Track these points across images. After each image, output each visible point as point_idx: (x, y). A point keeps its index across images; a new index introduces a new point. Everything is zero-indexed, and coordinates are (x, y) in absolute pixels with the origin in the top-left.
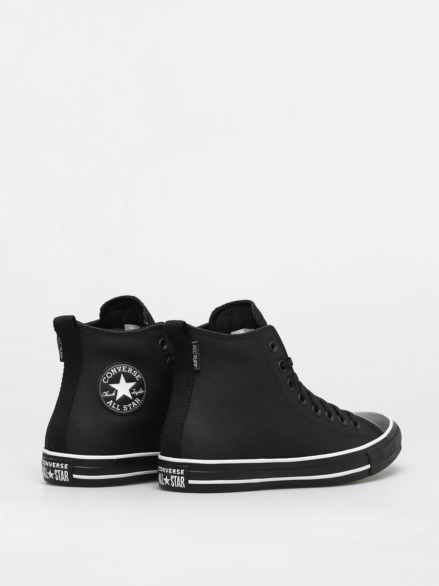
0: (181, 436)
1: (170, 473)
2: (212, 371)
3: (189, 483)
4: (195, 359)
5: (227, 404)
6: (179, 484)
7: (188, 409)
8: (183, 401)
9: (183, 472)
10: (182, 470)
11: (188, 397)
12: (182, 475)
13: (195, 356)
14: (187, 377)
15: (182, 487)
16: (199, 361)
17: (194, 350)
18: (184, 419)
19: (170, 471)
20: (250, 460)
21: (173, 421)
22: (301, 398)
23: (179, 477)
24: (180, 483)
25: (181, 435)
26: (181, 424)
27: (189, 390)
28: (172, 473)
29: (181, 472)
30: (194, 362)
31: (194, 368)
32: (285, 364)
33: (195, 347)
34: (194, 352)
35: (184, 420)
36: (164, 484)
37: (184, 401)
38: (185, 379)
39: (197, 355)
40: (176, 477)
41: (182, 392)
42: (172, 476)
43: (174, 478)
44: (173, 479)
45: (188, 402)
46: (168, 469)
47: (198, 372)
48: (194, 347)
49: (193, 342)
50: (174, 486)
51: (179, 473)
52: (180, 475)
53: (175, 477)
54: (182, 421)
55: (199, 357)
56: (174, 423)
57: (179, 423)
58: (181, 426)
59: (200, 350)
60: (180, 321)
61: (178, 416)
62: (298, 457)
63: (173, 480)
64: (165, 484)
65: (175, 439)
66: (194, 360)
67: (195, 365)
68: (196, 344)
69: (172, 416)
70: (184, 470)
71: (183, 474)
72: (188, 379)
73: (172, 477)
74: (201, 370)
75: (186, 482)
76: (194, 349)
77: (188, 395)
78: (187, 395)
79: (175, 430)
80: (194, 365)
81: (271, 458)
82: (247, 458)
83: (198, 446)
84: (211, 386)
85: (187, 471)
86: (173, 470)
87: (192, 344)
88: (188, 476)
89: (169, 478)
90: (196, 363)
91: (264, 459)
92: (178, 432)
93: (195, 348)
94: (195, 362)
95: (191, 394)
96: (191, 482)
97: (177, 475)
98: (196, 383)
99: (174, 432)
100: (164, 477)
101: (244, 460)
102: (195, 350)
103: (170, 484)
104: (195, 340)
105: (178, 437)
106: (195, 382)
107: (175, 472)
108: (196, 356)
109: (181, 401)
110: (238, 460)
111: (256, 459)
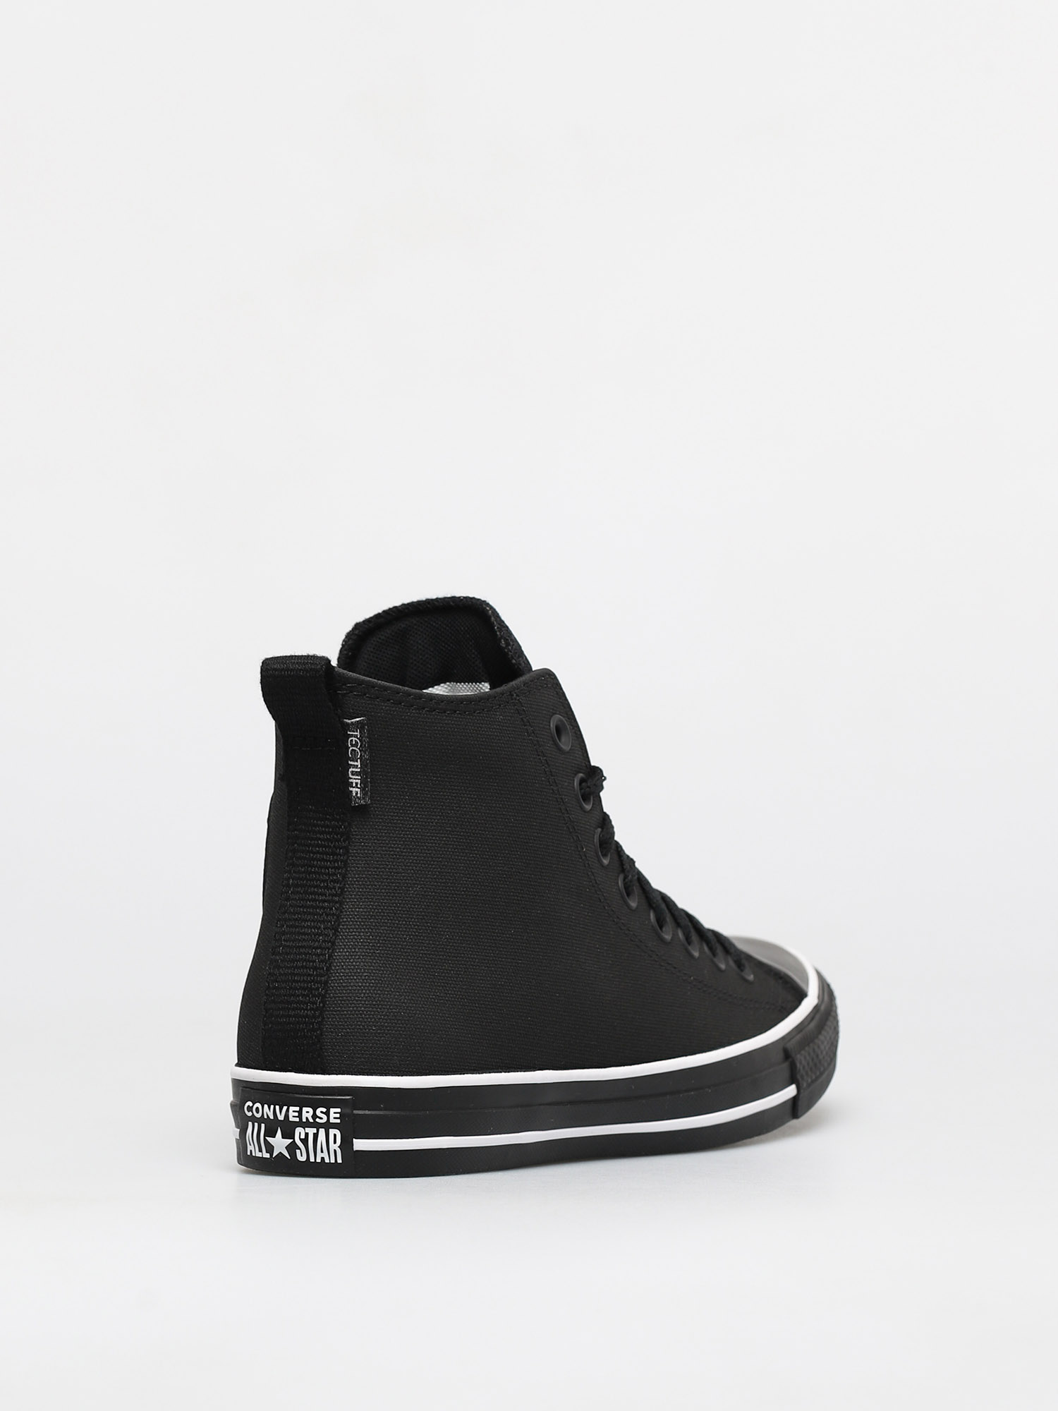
0: (324, 1006)
1: (291, 1119)
2: (402, 806)
3: (355, 1148)
4: (353, 773)
5: (449, 908)
6: (322, 1152)
7: (339, 925)
8: (320, 901)
9: (338, 1115)
10: (332, 1110)
11: (334, 888)
12: (335, 1126)
13: (356, 763)
14: (328, 827)
15: (333, 1161)
16: (367, 778)
17: (352, 745)
18: (330, 956)
19: (291, 1114)
20: (516, 1073)
21: (293, 961)
22: (625, 888)
23: (322, 1131)
24: (329, 1148)
25: (323, 1002)
26: (322, 971)
27: (335, 868)
28: (301, 1119)
29: (332, 1115)
30: (351, 781)
31: (351, 800)
32: (589, 784)
33: (356, 736)
34: (352, 750)
35: (329, 959)
36: (267, 1156)
37: (324, 901)
38: (322, 833)
39: (361, 758)
40: (315, 1130)
41: (314, 872)
42: (298, 1130)
43: (307, 1134)
44: (303, 1137)
45: (337, 902)
46: (285, 1108)
47: (362, 810)
48: (352, 736)
49: (349, 721)
50: (304, 1160)
51: (325, 1120)
52: (328, 1126)
53: (311, 1131)
54: (322, 961)
55: (366, 766)
56: (297, 967)
57: (315, 968)
58: (322, 976)
59: (371, 745)
60: (314, 657)
61: (310, 947)
62: (631, 1065)
63: (305, 1141)
64: (271, 1155)
65: (307, 1016)
66: (351, 776)
67: (354, 790)
68: (360, 726)
69: (284, 946)
70: (339, 1110)
71: (338, 1121)
72: (329, 833)
73: (299, 1132)
74: (372, 804)
75: (346, 1145)
76: (352, 740)
77: (334, 881)
78: (332, 881)
79: (304, 989)
80: (351, 789)
81: (568, 1069)
82: (508, 1068)
83: (379, 1034)
84: (402, 852)
85: (348, 1111)
86: (305, 1109)
87: (347, 727)
88: (351, 1129)
89: (288, 1134)
90: (357, 784)
91: (551, 1071)
92: (314, 996)
93: (354, 737)
94: (355, 780)
95: (344, 876)
96: (360, 1144)
97: (318, 1126)
98: (355, 846)
99: (298, 996)
100: (271, 1133)
101: (503, 1073)
102: (356, 745)
103: (293, 1154)
104: (354, 713)
105: (315, 1010)
106: (353, 842)
107: (310, 1116)
108: (358, 763)
109: (315, 900)
110: (487, 1075)
111: (532, 1072)
